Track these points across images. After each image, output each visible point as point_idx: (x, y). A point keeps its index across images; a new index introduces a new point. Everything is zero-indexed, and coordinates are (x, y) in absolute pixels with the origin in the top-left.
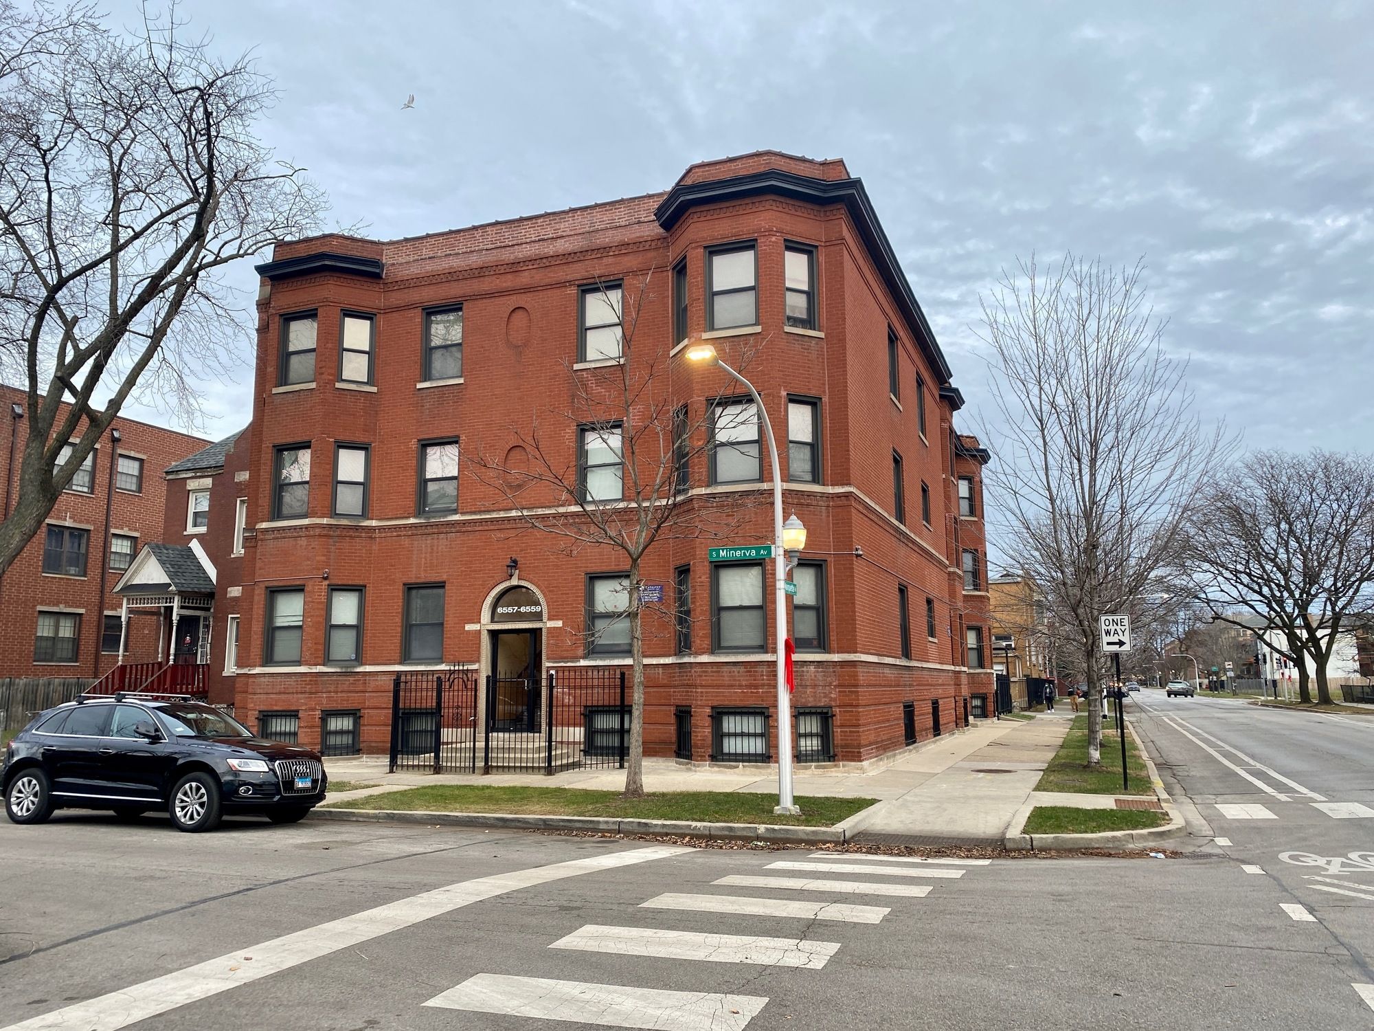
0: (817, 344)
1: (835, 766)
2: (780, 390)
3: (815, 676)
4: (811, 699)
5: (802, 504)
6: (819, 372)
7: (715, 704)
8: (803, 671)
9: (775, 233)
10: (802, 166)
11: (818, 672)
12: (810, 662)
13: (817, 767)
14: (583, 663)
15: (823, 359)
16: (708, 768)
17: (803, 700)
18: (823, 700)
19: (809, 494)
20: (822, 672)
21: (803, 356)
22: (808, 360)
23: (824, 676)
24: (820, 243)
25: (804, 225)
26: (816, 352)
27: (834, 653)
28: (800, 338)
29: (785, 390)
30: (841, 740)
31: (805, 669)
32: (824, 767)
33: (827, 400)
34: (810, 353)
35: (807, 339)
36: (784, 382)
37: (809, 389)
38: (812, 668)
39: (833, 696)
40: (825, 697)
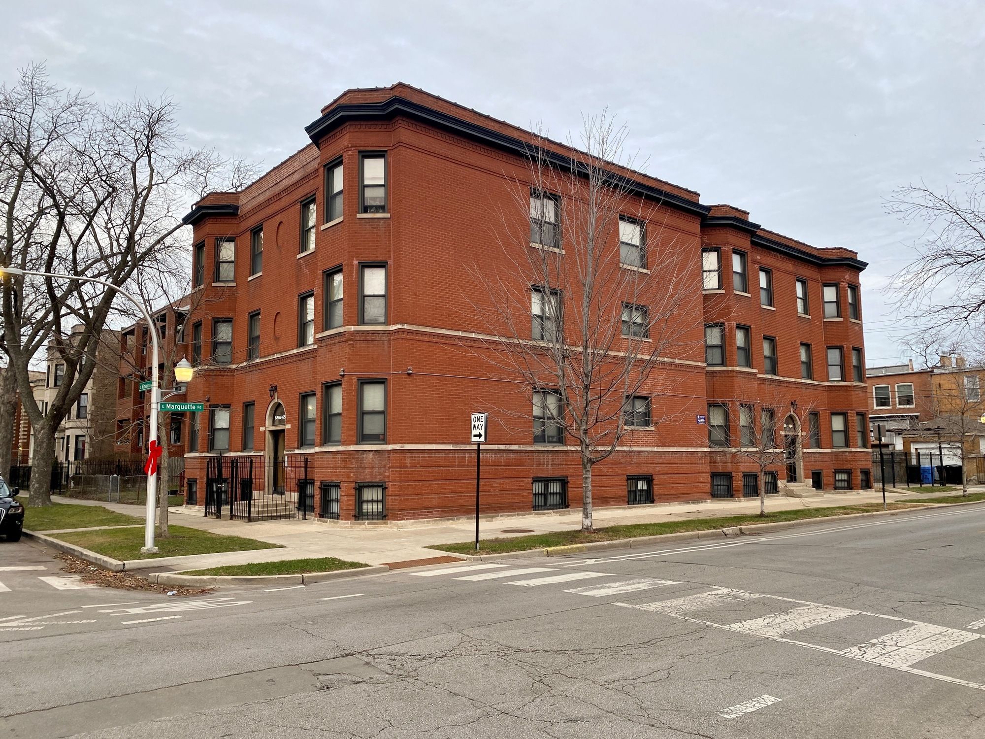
0: (385, 223)
1: (384, 523)
2: (353, 260)
3: (373, 461)
4: (368, 477)
5: (368, 340)
6: (386, 243)
7: (322, 479)
8: (363, 458)
9: (350, 149)
10: (376, 94)
11: (375, 457)
12: (369, 451)
13: (368, 524)
14: (297, 452)
15: (390, 233)
16: (316, 522)
17: (362, 477)
18: (378, 477)
19: (372, 332)
20: (378, 457)
21: (373, 233)
22: (377, 236)
23: (380, 460)
24: (389, 148)
25: (374, 138)
26: (383, 229)
27: (389, 444)
28: (371, 221)
29: (357, 260)
30: (391, 505)
31: (365, 456)
32: (375, 524)
33: (392, 263)
34: (379, 230)
35: (376, 220)
36: (356, 254)
37: (377, 257)
38: (371, 455)
39: (386, 474)
40: (379, 475)
